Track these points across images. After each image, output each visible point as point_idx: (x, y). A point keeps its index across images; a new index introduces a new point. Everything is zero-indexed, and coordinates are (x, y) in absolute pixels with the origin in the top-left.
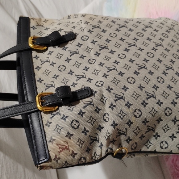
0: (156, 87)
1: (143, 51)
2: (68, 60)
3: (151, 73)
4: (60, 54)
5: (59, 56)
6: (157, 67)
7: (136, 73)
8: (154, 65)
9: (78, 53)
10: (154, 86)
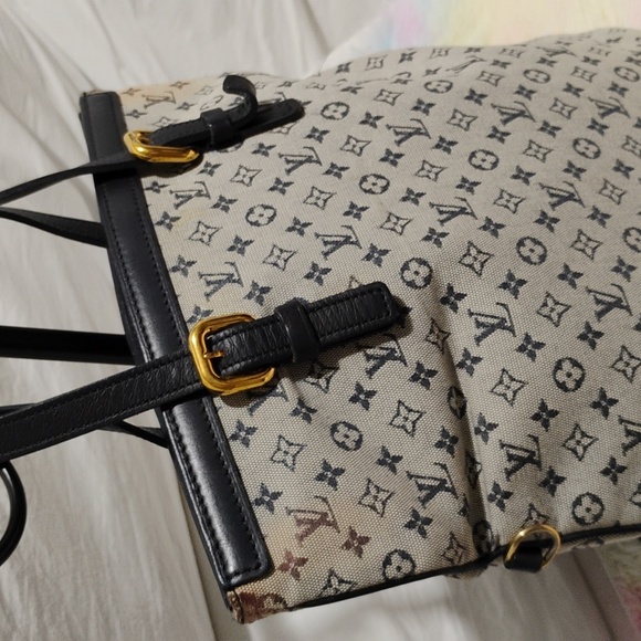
0: (624, 270)
1: (557, 133)
2: (280, 186)
3: (599, 217)
4: (248, 171)
5: (245, 177)
6: (616, 191)
7: (544, 220)
8: (605, 188)
9: (315, 158)
10: (616, 265)
